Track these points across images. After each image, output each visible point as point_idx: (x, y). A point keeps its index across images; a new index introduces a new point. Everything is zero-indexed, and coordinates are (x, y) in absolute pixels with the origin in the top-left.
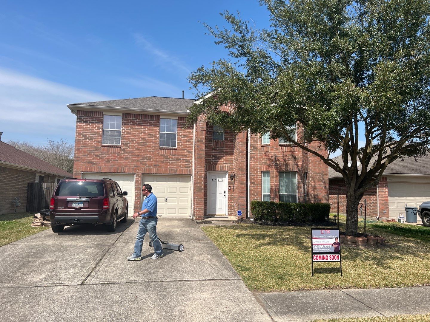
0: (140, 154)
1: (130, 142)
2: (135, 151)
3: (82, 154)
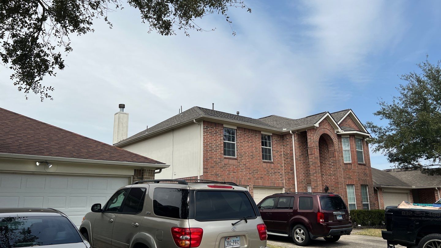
0: (251, 167)
1: (243, 155)
2: (247, 163)
3: (209, 165)
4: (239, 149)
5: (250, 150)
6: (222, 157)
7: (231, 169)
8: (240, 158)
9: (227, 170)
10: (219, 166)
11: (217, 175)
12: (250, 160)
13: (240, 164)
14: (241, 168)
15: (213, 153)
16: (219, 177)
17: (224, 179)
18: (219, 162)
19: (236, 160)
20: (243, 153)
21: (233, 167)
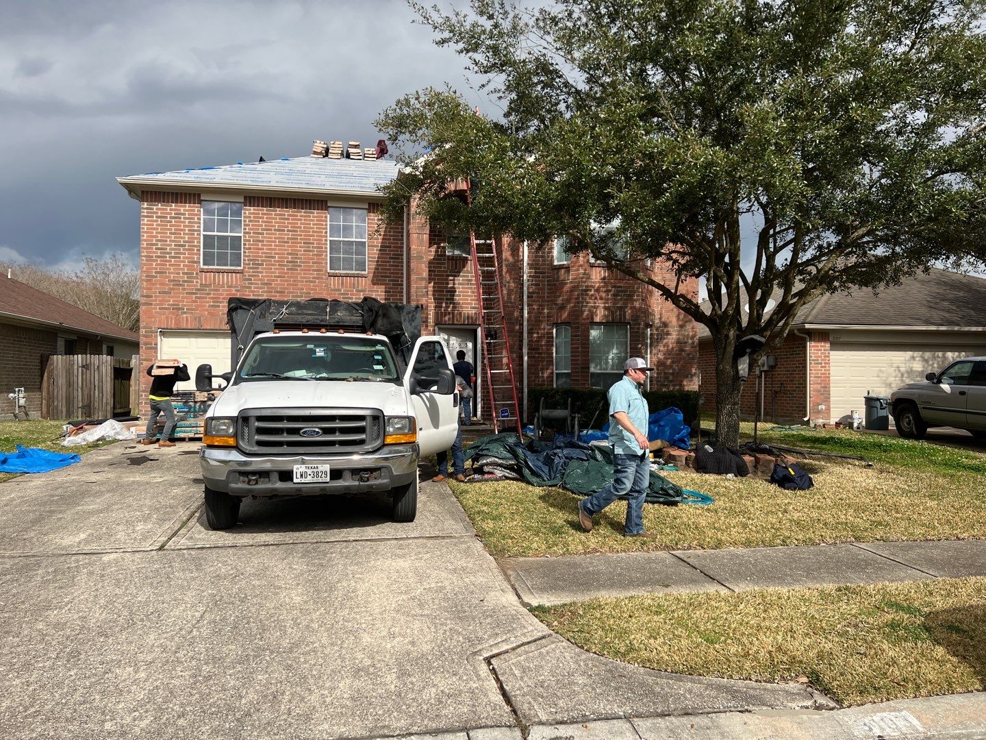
0: (286, 289)
1: (262, 261)
2: (274, 281)
3: (158, 288)
4: (250, 249)
5: (286, 250)
6: (194, 270)
7: (222, 294)
8: (252, 268)
9: (210, 298)
10: (184, 289)
11: (179, 309)
12: (286, 273)
13: (252, 284)
14: (254, 291)
15: (166, 261)
16: (185, 313)
17: (200, 318)
18: (183, 281)
19: (238, 275)
20: (261, 257)
21: (227, 290)
